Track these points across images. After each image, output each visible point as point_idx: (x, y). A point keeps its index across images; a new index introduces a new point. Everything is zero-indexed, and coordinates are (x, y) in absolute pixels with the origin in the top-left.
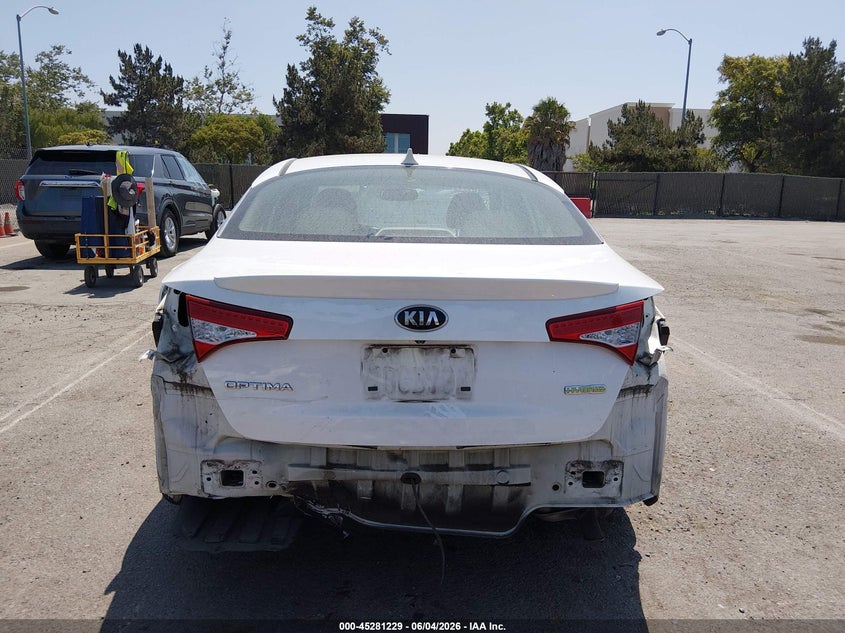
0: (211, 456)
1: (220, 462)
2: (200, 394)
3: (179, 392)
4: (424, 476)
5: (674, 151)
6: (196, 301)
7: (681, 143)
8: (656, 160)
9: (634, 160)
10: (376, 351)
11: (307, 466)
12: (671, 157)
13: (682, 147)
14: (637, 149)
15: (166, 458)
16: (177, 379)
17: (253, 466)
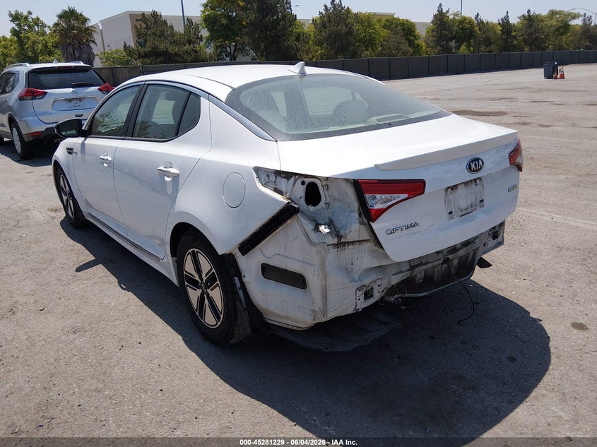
0: (360, 284)
1: (364, 286)
2: (351, 247)
3: (336, 250)
4: (450, 257)
5: (187, 47)
6: (366, 183)
7: (190, 42)
8: (177, 55)
9: (161, 55)
10: (450, 190)
11: (401, 272)
12: (186, 52)
13: (192, 45)
14: (162, 47)
15: (326, 297)
16: (335, 241)
17: (378, 283)
